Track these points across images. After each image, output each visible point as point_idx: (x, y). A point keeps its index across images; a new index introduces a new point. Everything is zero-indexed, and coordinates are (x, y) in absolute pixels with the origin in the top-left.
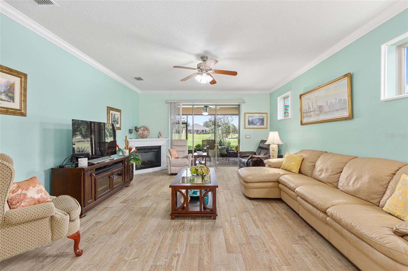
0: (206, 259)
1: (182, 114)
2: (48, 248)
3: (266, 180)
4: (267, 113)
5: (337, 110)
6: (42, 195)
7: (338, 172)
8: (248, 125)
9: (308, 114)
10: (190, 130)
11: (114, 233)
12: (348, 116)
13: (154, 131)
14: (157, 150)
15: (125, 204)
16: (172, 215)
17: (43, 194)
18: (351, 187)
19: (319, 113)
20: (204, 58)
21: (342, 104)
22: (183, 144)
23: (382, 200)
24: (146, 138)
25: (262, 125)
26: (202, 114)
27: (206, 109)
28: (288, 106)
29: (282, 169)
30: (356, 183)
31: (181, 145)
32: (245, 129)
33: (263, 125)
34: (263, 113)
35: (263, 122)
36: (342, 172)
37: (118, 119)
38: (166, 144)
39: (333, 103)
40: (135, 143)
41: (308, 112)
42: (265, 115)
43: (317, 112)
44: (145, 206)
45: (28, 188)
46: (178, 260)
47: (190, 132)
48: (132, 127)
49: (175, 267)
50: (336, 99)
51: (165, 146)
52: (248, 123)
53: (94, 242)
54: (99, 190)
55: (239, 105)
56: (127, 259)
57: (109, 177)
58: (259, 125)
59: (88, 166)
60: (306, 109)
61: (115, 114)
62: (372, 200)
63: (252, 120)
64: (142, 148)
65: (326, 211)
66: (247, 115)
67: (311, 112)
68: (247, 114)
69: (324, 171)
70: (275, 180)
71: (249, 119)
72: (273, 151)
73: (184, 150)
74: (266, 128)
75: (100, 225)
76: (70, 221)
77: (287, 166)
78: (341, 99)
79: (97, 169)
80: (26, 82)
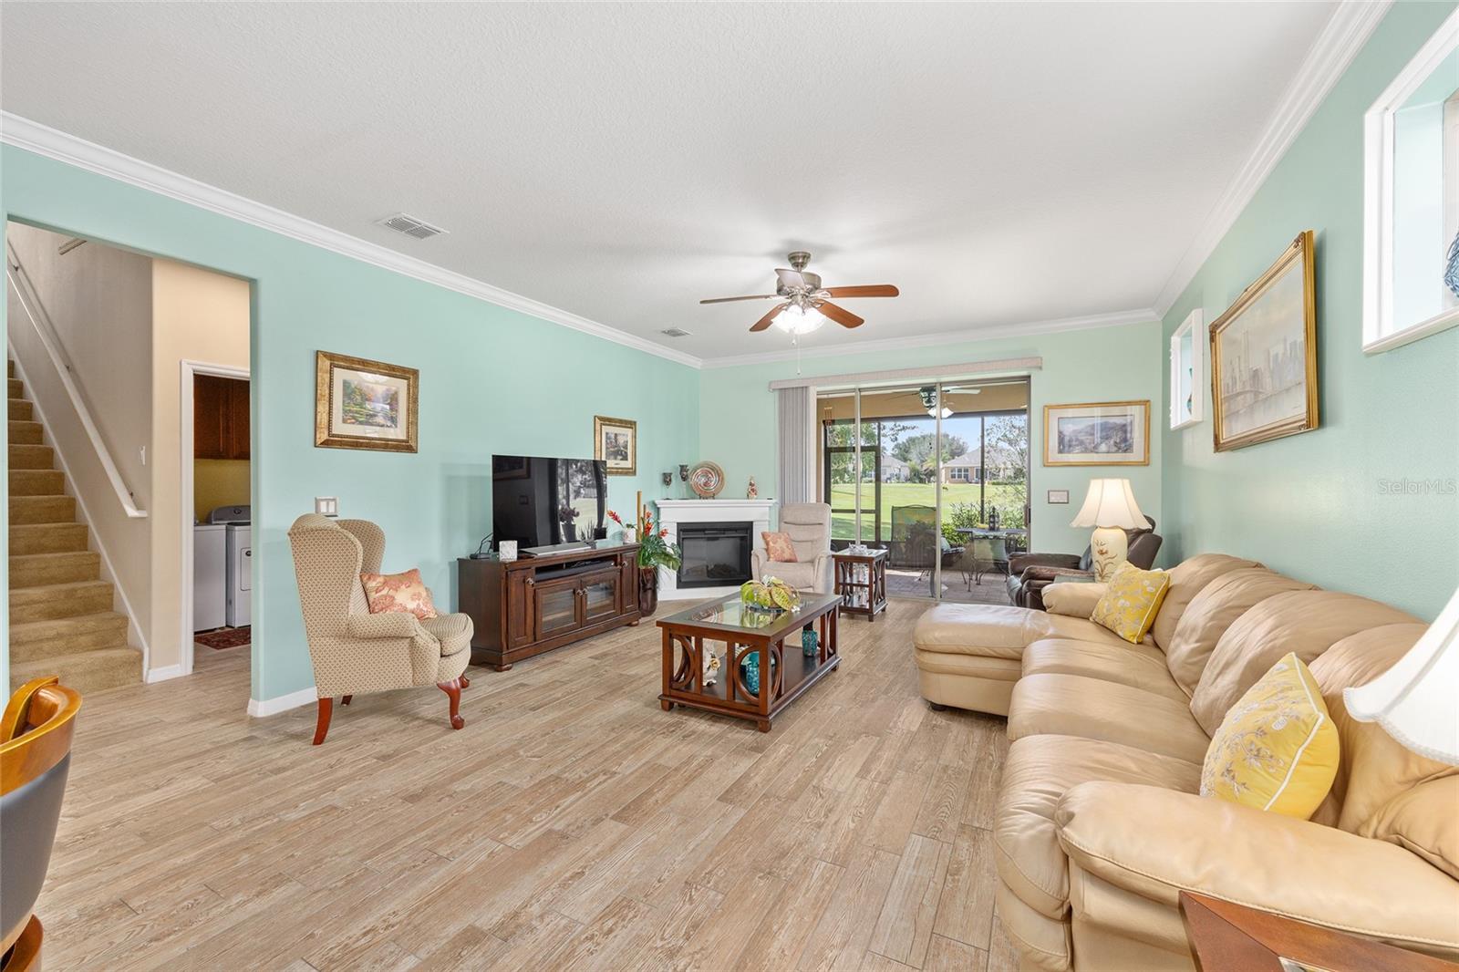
0: (659, 795)
2: (426, 706)
3: (980, 650)
4: (1146, 403)
5: (1288, 390)
6: (418, 605)
8: (1056, 452)
9: (1233, 406)
10: (966, 470)
11: (534, 709)
12: (1306, 415)
13: (736, 478)
14: (742, 533)
15: (596, 662)
16: (664, 698)
17: (421, 602)
19: (1253, 402)
20: (798, 259)
21: (1297, 366)
22: (813, 519)
24: (714, 498)
25: (1125, 451)
27: (929, 397)
29: (1093, 622)
31: (807, 522)
32: (1045, 468)
33: (1128, 449)
34: (1129, 403)
35: (1124, 440)
37: (626, 447)
38: (768, 518)
39: (1279, 359)
40: (677, 512)
41: (1233, 397)
42: (1137, 411)
43: (1248, 398)
44: (633, 673)
45: (399, 587)
46: (605, 781)
47: (966, 476)
48: (671, 466)
49: (586, 791)
50: (1285, 341)
51: (767, 523)
52: (1057, 445)
53: (493, 715)
54: (544, 619)
55: (1028, 378)
56: (522, 753)
57: (574, 592)
58: (1109, 452)
59: (519, 558)
60: (1226, 386)
61: (616, 435)
63: (1074, 431)
64: (694, 527)
66: (1055, 414)
67: (1239, 398)
68: (1052, 412)
71: (1061, 429)
72: (1102, 553)
73: (816, 537)
74: (1146, 463)
75: (522, 690)
76: (442, 656)
77: (1105, 611)
78: (1295, 344)
79: (539, 570)
80: (416, 387)
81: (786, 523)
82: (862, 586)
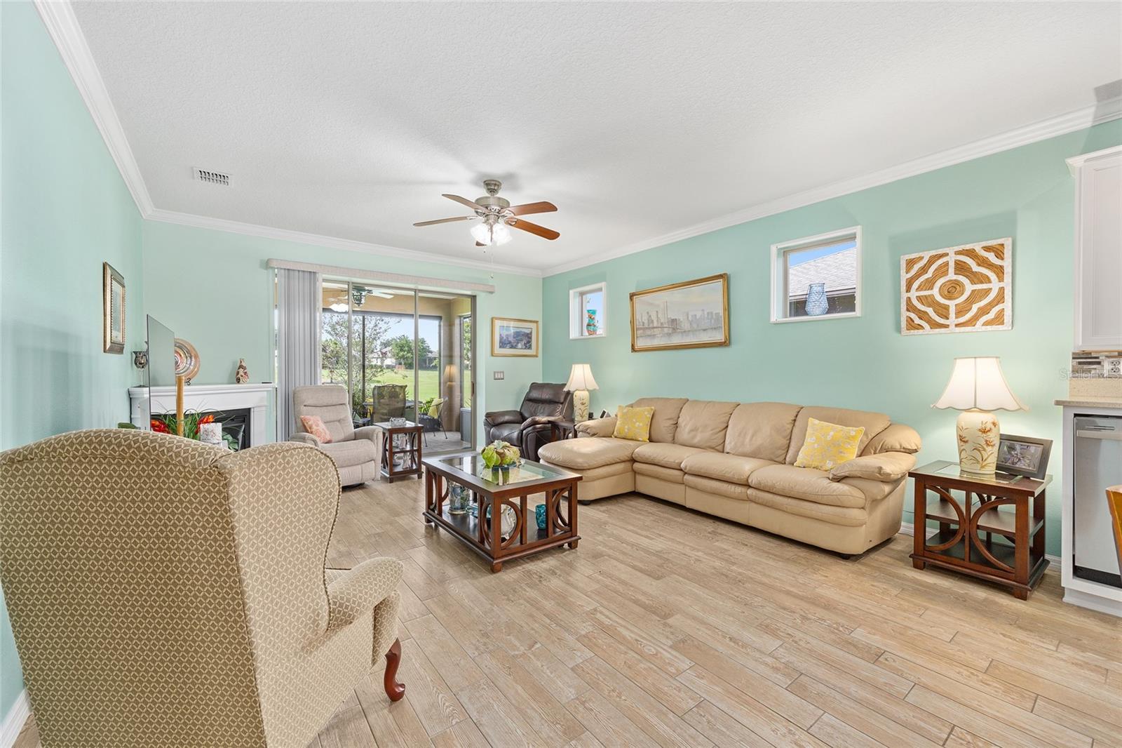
1: (323, 309)
4: (537, 322)
5: (704, 330)
7: (722, 428)
8: (500, 347)
9: (648, 332)
12: (723, 341)
18: (748, 446)
19: (670, 332)
20: (492, 185)
21: (713, 321)
22: (335, 401)
23: (788, 456)
25: (529, 348)
26: (331, 307)
27: (360, 295)
28: (594, 312)
29: (616, 437)
30: (754, 439)
32: (492, 358)
33: (530, 348)
34: (531, 321)
35: (529, 342)
36: (727, 426)
38: (265, 403)
39: (698, 317)
41: (649, 328)
42: (533, 326)
43: (666, 330)
50: (703, 310)
52: (498, 342)
55: (475, 296)
58: (522, 349)
60: (643, 323)
62: (777, 457)
63: (506, 335)
65: (747, 480)
66: (497, 324)
67: (655, 330)
69: (700, 430)
70: (627, 458)
71: (502, 334)
72: (580, 404)
73: (341, 417)
74: (536, 356)
77: (626, 430)
78: (712, 313)
81: (305, 406)
82: (404, 452)
